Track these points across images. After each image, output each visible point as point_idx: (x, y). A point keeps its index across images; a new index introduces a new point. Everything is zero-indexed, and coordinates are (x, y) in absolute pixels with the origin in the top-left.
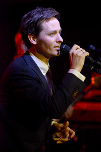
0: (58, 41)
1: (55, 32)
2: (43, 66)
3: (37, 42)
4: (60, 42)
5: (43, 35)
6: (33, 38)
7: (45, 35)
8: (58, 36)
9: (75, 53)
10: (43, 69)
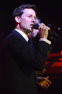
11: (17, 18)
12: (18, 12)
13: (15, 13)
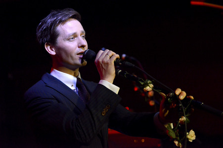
0: (80, 45)
1: (75, 35)
2: (68, 79)
3: (56, 52)
4: (83, 46)
5: (61, 42)
6: (50, 48)
7: (63, 41)
8: (79, 39)
10: (69, 82)
12: (47, 35)
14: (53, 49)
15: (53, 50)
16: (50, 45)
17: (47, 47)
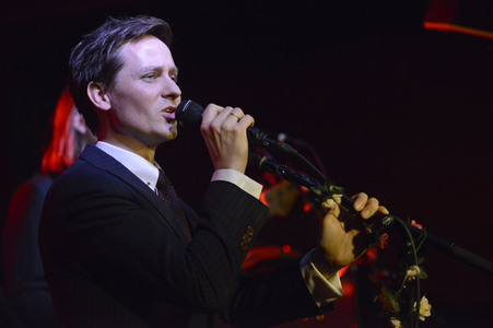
0: (167, 93)
1: (157, 72)
6: (100, 94)
8: (165, 80)
9: (217, 126)
11: (96, 91)
12: (96, 64)
13: (82, 69)
14: (106, 97)
15: (104, 100)
16: (99, 88)
17: (92, 90)
